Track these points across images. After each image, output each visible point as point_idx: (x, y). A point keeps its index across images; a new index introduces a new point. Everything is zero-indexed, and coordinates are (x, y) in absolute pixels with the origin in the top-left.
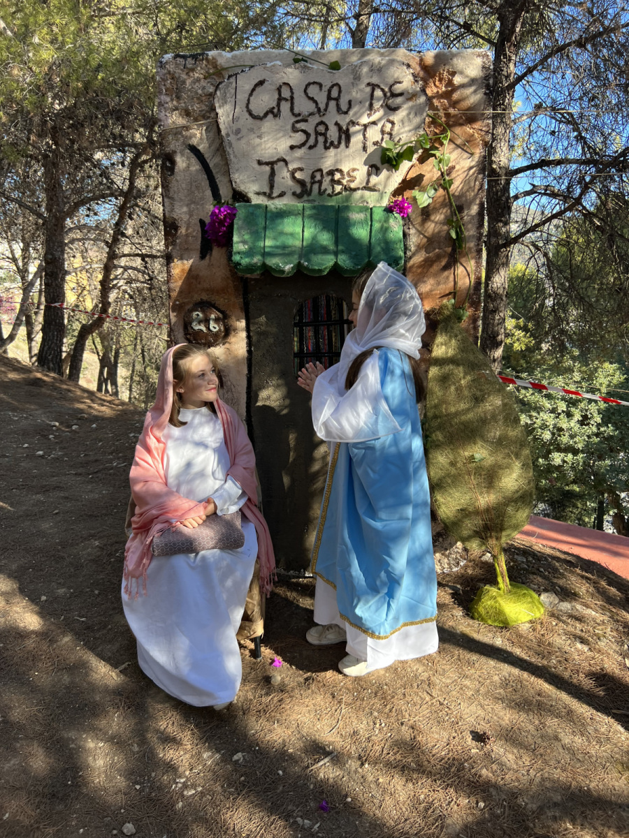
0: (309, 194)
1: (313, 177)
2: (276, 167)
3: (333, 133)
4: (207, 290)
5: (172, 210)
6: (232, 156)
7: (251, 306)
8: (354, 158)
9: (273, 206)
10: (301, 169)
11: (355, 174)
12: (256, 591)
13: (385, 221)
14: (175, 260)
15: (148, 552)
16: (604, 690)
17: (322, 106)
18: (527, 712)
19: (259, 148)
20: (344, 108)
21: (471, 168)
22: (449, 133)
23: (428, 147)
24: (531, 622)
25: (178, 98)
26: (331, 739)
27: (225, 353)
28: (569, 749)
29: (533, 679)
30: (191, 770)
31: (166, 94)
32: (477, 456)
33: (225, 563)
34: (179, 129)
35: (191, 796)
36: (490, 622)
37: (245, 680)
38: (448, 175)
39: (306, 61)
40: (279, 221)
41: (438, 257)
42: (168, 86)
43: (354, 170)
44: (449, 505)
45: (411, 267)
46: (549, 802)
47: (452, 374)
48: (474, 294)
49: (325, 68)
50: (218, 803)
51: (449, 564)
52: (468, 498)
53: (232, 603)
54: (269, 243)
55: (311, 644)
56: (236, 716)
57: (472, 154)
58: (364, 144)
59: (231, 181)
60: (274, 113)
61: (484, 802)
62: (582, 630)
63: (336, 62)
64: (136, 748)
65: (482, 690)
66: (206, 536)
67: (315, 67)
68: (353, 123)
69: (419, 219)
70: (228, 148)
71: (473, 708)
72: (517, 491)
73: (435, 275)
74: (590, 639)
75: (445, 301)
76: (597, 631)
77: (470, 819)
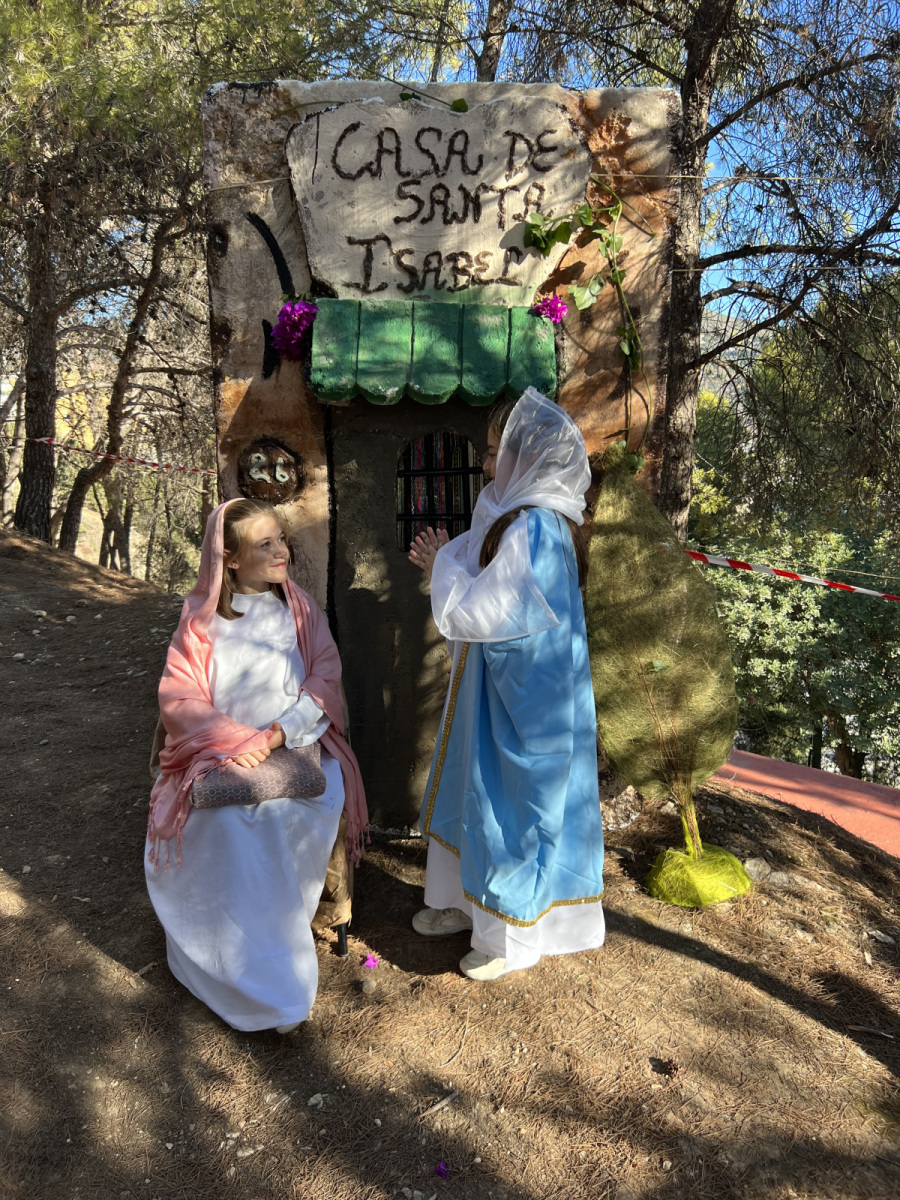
0: (422, 287)
1: (427, 262)
2: (373, 247)
3: (456, 202)
4: (272, 422)
5: (223, 307)
6: (310, 231)
7: (336, 447)
8: (485, 238)
9: (369, 304)
10: (410, 252)
11: (487, 260)
12: (341, 859)
13: (530, 329)
14: (227, 379)
15: (185, 802)
16: (836, 998)
17: (441, 163)
18: (730, 1029)
19: (349, 220)
20: (472, 166)
21: (651, 255)
22: (620, 205)
23: (591, 224)
24: (732, 900)
25: (234, 145)
26: (450, 1072)
27: (297, 514)
28: (789, 1083)
29: (737, 982)
30: (247, 1120)
31: (216, 140)
32: (658, 664)
33: (296, 819)
34: (235, 191)
35: (248, 1158)
36: (674, 901)
37: (323, 987)
38: (619, 264)
39: (419, 98)
40: (378, 325)
41: (604, 381)
42: (220, 128)
43: (486, 254)
44: (620, 733)
45: (566, 394)
46: (763, 1159)
47: (623, 546)
48: (654, 433)
49: (446, 109)
50: (287, 1168)
51: (615, 818)
52: (644, 722)
53: (307, 876)
54: (363, 356)
55: (420, 935)
56: (312, 1039)
57: (653, 236)
58: (501, 217)
59: (309, 267)
60: (372, 170)
61: (672, 1160)
62: (804, 912)
63: (462, 100)
64: (166, 1089)
65: (666, 999)
66: (270, 779)
67: (432, 107)
68: (486, 188)
69: (577, 327)
70: (305, 219)
71: (653, 1024)
72: (714, 715)
73: (600, 406)
74: (815, 924)
75: (613, 443)
76: (824, 913)
77: (652, 1185)
